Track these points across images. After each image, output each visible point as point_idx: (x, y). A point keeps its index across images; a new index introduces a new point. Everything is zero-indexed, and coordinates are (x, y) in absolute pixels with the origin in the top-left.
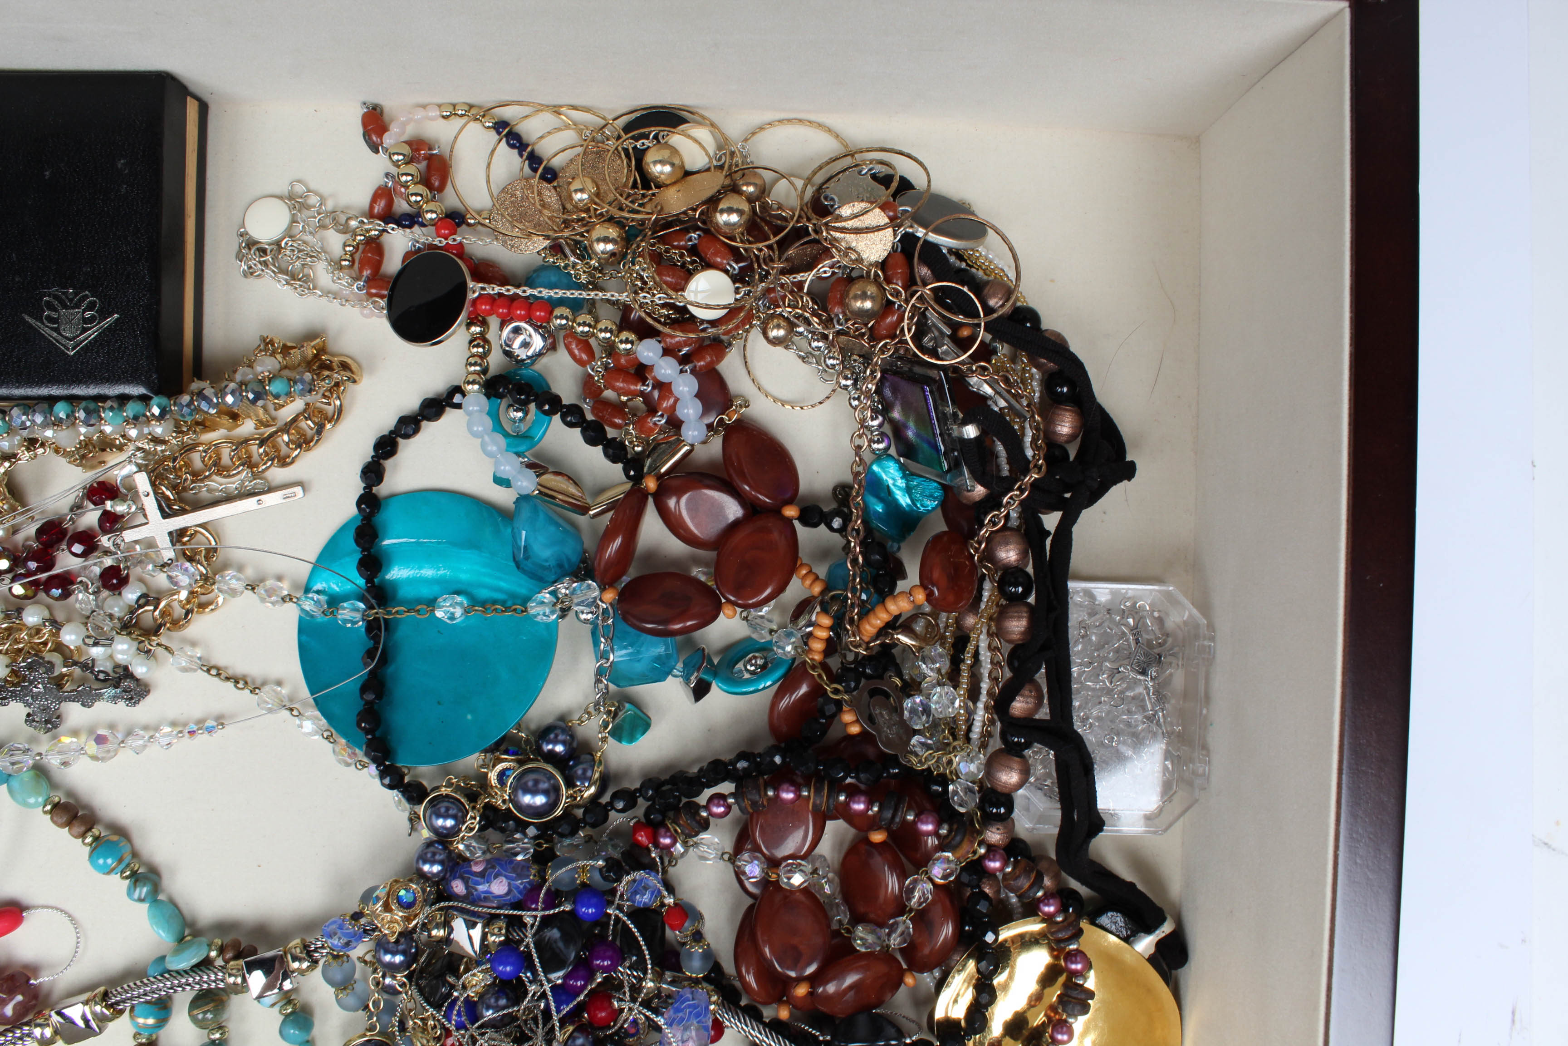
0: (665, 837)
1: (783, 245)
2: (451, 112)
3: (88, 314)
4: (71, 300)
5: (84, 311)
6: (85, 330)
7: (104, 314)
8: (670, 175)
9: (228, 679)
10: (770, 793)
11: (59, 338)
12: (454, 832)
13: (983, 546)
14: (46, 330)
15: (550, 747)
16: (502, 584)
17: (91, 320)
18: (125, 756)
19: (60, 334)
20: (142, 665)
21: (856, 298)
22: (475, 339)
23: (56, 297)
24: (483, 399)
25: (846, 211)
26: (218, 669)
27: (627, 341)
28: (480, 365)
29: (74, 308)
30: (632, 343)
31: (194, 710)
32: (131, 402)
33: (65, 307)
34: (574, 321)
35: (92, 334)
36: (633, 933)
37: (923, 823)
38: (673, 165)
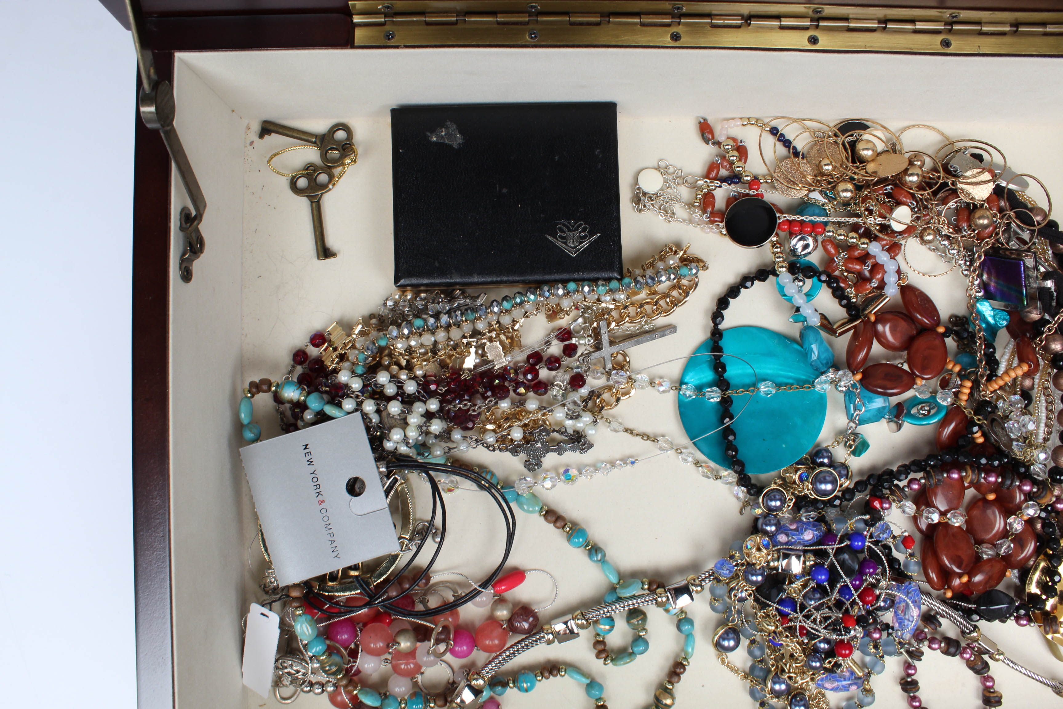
0: (886, 503)
1: (935, 193)
2: (748, 121)
3: (583, 234)
4: (573, 227)
5: (580, 232)
6: (581, 243)
7: (591, 234)
8: (872, 155)
9: (637, 435)
10: (945, 475)
11: (567, 247)
12: (779, 509)
13: (1044, 343)
14: (559, 244)
15: (822, 460)
16: (790, 374)
17: (585, 237)
18: (582, 480)
19: (567, 245)
20: (591, 430)
21: (980, 218)
22: (775, 244)
23: (564, 225)
24: (789, 275)
25: (969, 173)
26: (631, 431)
27: (864, 243)
28: (782, 257)
29: (574, 231)
30: (867, 244)
31: (616, 453)
32: (612, 281)
33: (569, 230)
34: (836, 234)
35: (586, 244)
36: (879, 555)
37: (1024, 485)
38: (873, 151)
